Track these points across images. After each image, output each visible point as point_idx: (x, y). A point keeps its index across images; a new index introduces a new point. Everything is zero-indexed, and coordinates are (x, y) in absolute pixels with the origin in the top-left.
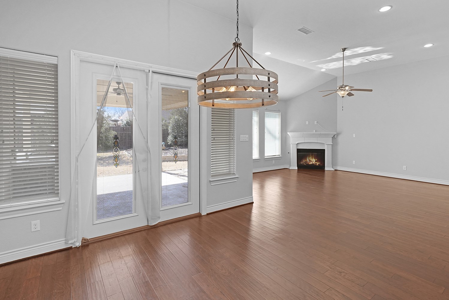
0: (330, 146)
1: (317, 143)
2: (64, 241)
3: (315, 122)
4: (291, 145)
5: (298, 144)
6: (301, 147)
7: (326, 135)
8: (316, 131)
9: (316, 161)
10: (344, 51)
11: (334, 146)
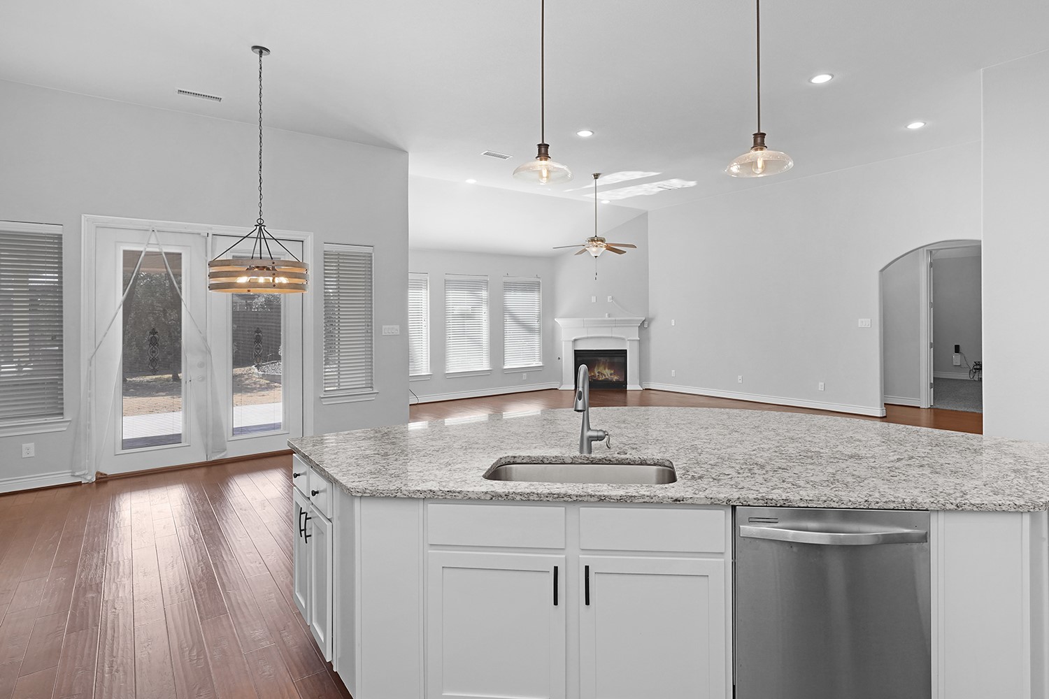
0: (636, 344)
1: (612, 337)
2: (70, 474)
3: (609, 297)
4: (563, 342)
5: (575, 340)
6: (582, 347)
7: (627, 323)
8: (609, 316)
9: (611, 374)
10: (596, 178)
11: (643, 342)
